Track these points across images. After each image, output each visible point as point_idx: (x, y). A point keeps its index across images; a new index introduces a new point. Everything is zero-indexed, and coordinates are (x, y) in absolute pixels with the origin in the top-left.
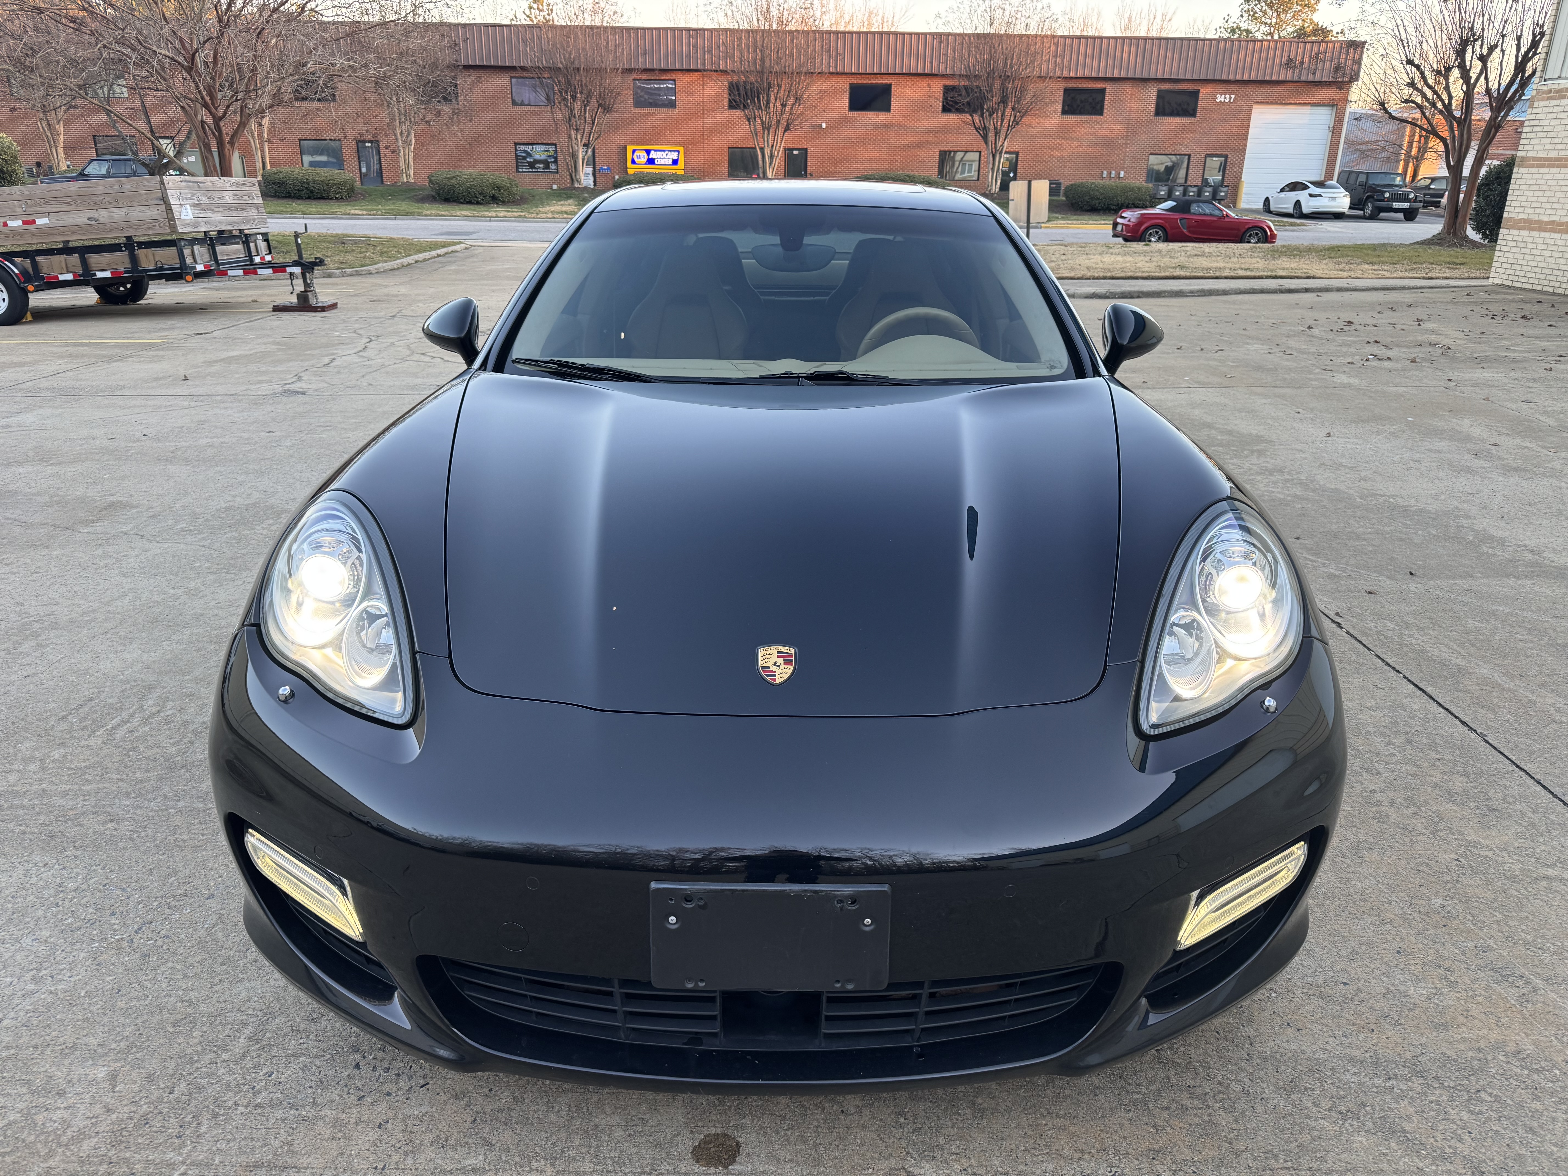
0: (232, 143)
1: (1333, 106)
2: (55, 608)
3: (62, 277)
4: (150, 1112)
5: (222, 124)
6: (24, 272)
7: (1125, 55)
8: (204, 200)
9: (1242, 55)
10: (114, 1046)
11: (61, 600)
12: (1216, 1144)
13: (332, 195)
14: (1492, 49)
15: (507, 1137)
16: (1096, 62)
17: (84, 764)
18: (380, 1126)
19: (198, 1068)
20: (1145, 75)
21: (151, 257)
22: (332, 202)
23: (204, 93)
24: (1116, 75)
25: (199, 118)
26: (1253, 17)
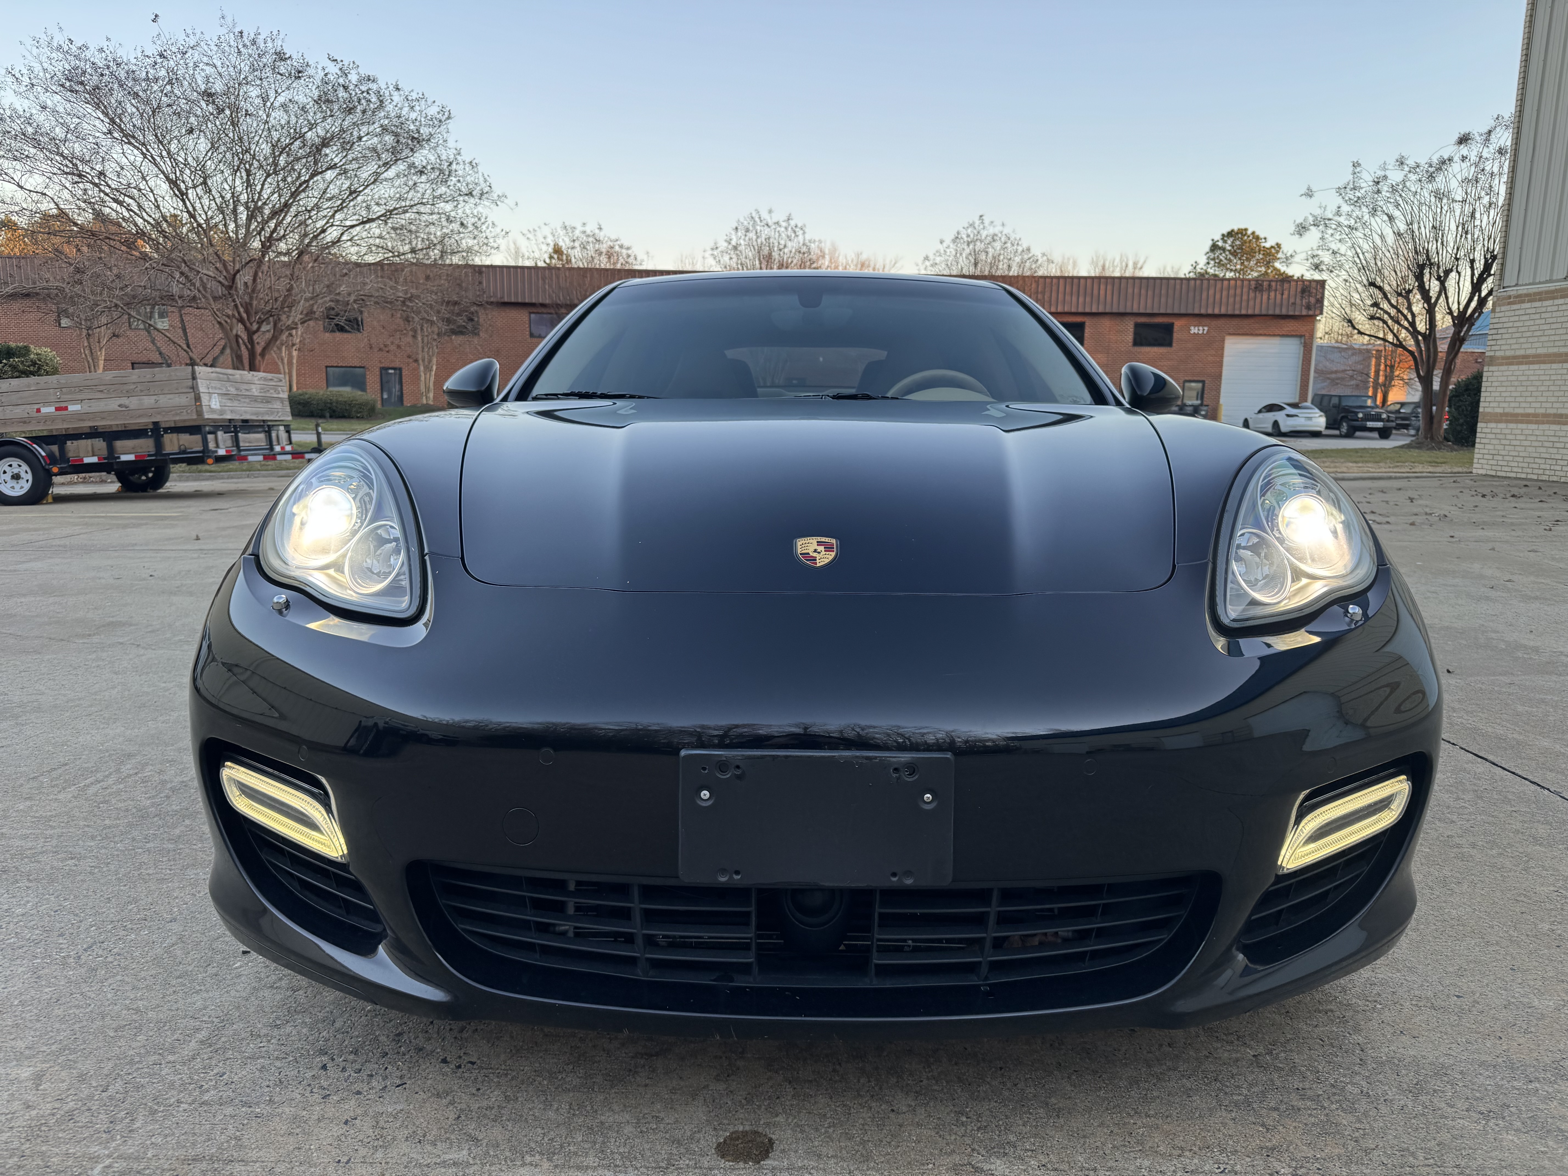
0: (263, 354)
1: (1301, 336)
2: (40, 697)
3: (87, 460)
4: (77, 1109)
5: (255, 337)
6: (51, 455)
7: (1102, 292)
8: (233, 391)
9: (1211, 292)
10: (45, 1048)
11: (46, 691)
12: (1342, 1141)
13: (353, 414)
14: (1447, 272)
15: (497, 1133)
16: (1074, 299)
17: (49, 814)
18: (346, 1123)
19: (139, 1068)
20: (1122, 310)
21: (176, 442)
22: (353, 421)
23: (242, 310)
24: (1094, 310)
25: (234, 332)
26: (1220, 264)
